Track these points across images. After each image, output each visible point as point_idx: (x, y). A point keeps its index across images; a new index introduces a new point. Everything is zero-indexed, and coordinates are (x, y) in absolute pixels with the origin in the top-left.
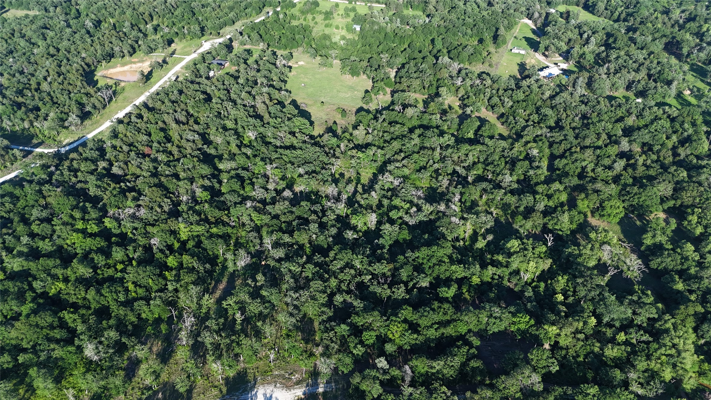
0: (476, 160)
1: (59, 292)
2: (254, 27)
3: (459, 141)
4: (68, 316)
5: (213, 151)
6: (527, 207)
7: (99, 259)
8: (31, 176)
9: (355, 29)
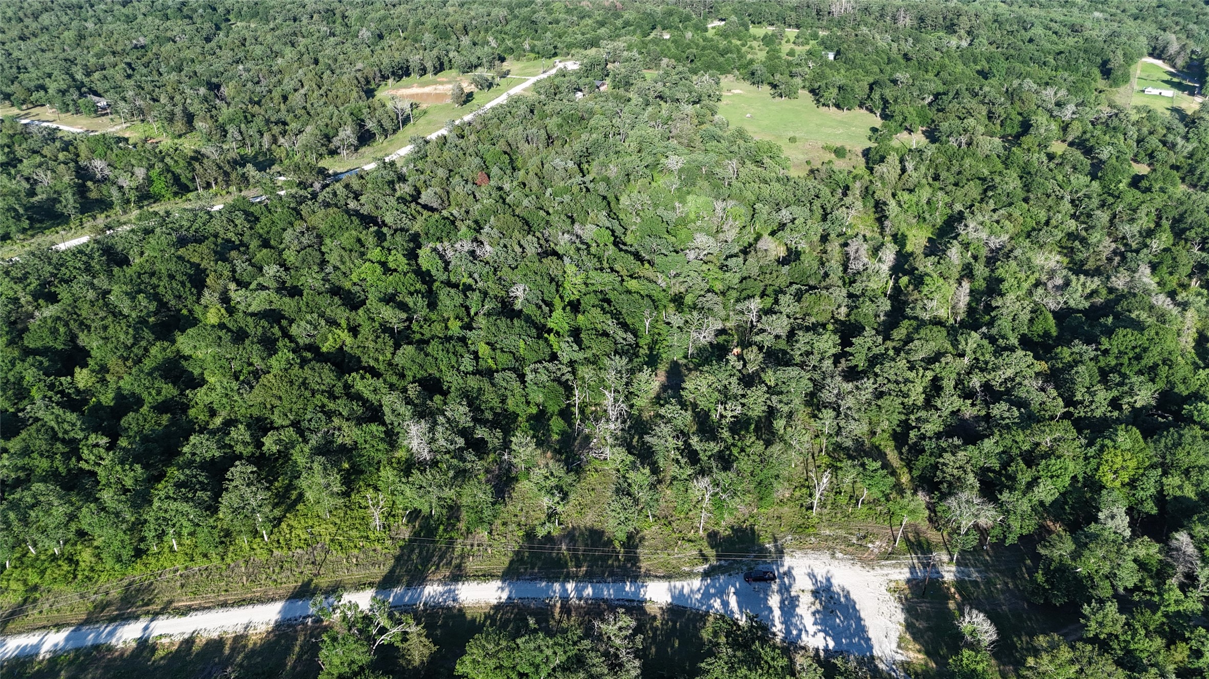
1: (341, 348)
4: (362, 385)
7: (418, 303)
9: (826, 56)
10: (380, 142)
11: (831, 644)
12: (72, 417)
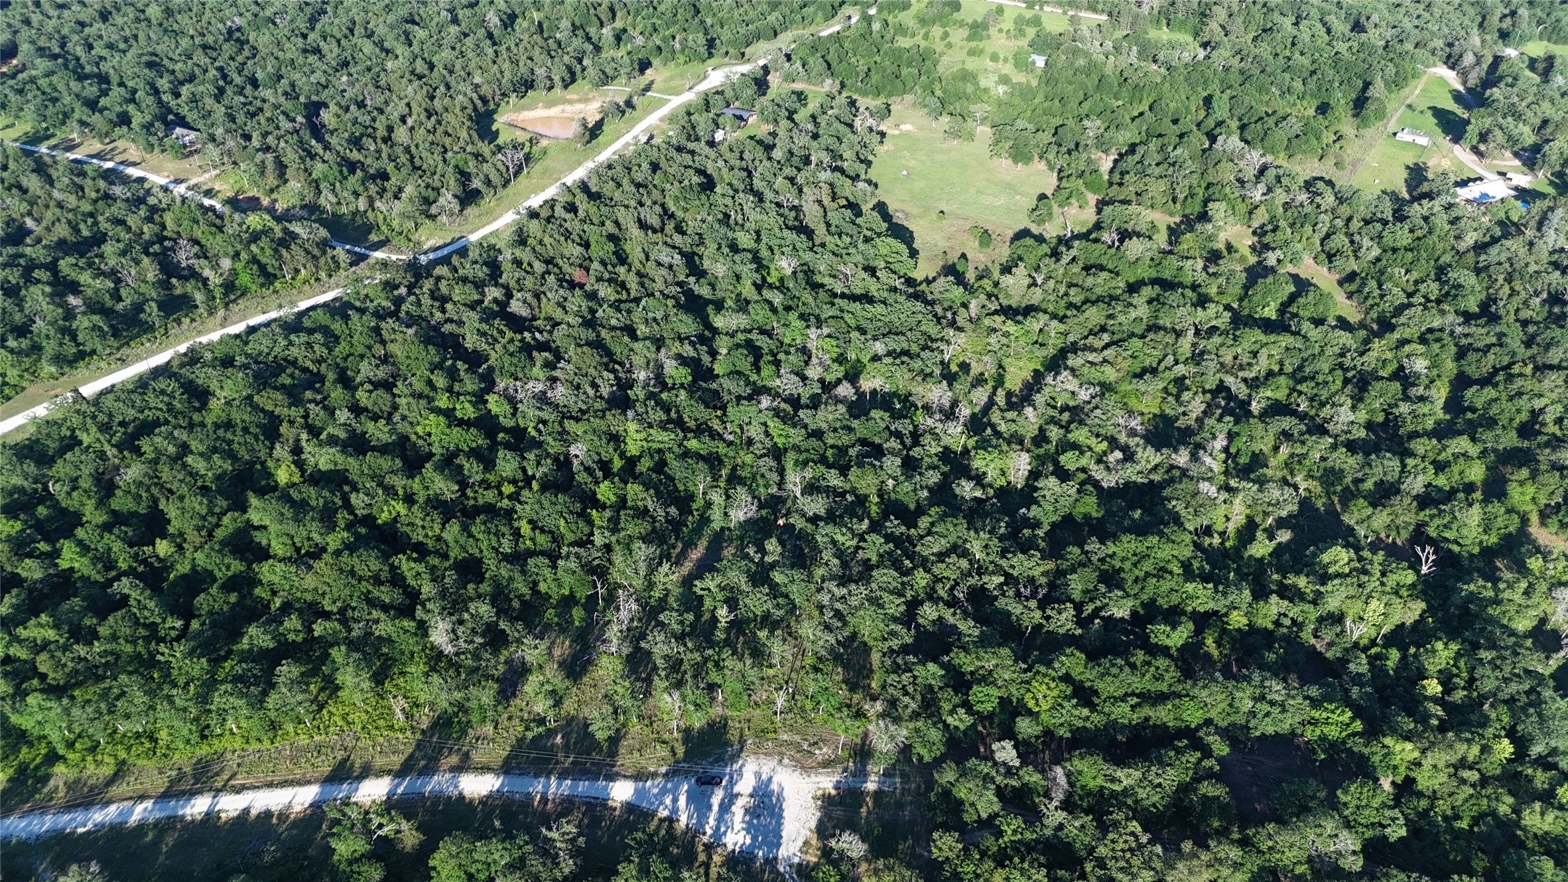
0: (1276, 368)
1: (395, 520)
2: (816, 46)
3: (1240, 321)
4: (407, 566)
5: (704, 291)
6: (1380, 484)
7: (473, 469)
8: (364, 301)
9: (1034, 63)
10: (488, 202)
11: (748, 842)
12: (151, 604)
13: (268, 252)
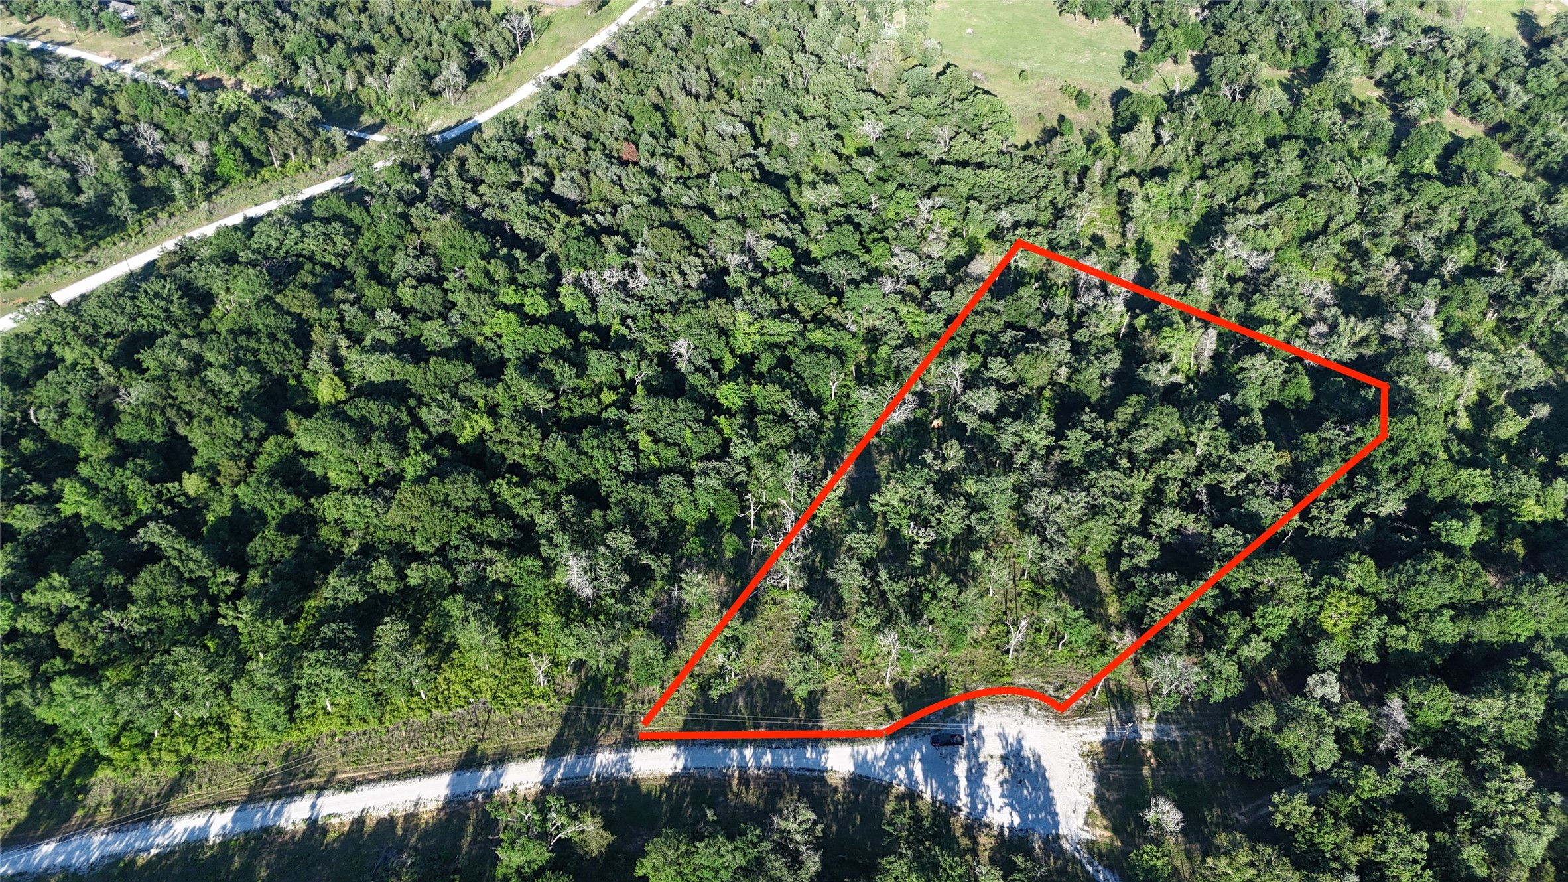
1: (480, 438)
4: (509, 492)
5: (778, 166)
7: (564, 373)
8: (381, 186)
10: (494, 75)
11: (1017, 821)
12: (197, 554)
13: (252, 133)
